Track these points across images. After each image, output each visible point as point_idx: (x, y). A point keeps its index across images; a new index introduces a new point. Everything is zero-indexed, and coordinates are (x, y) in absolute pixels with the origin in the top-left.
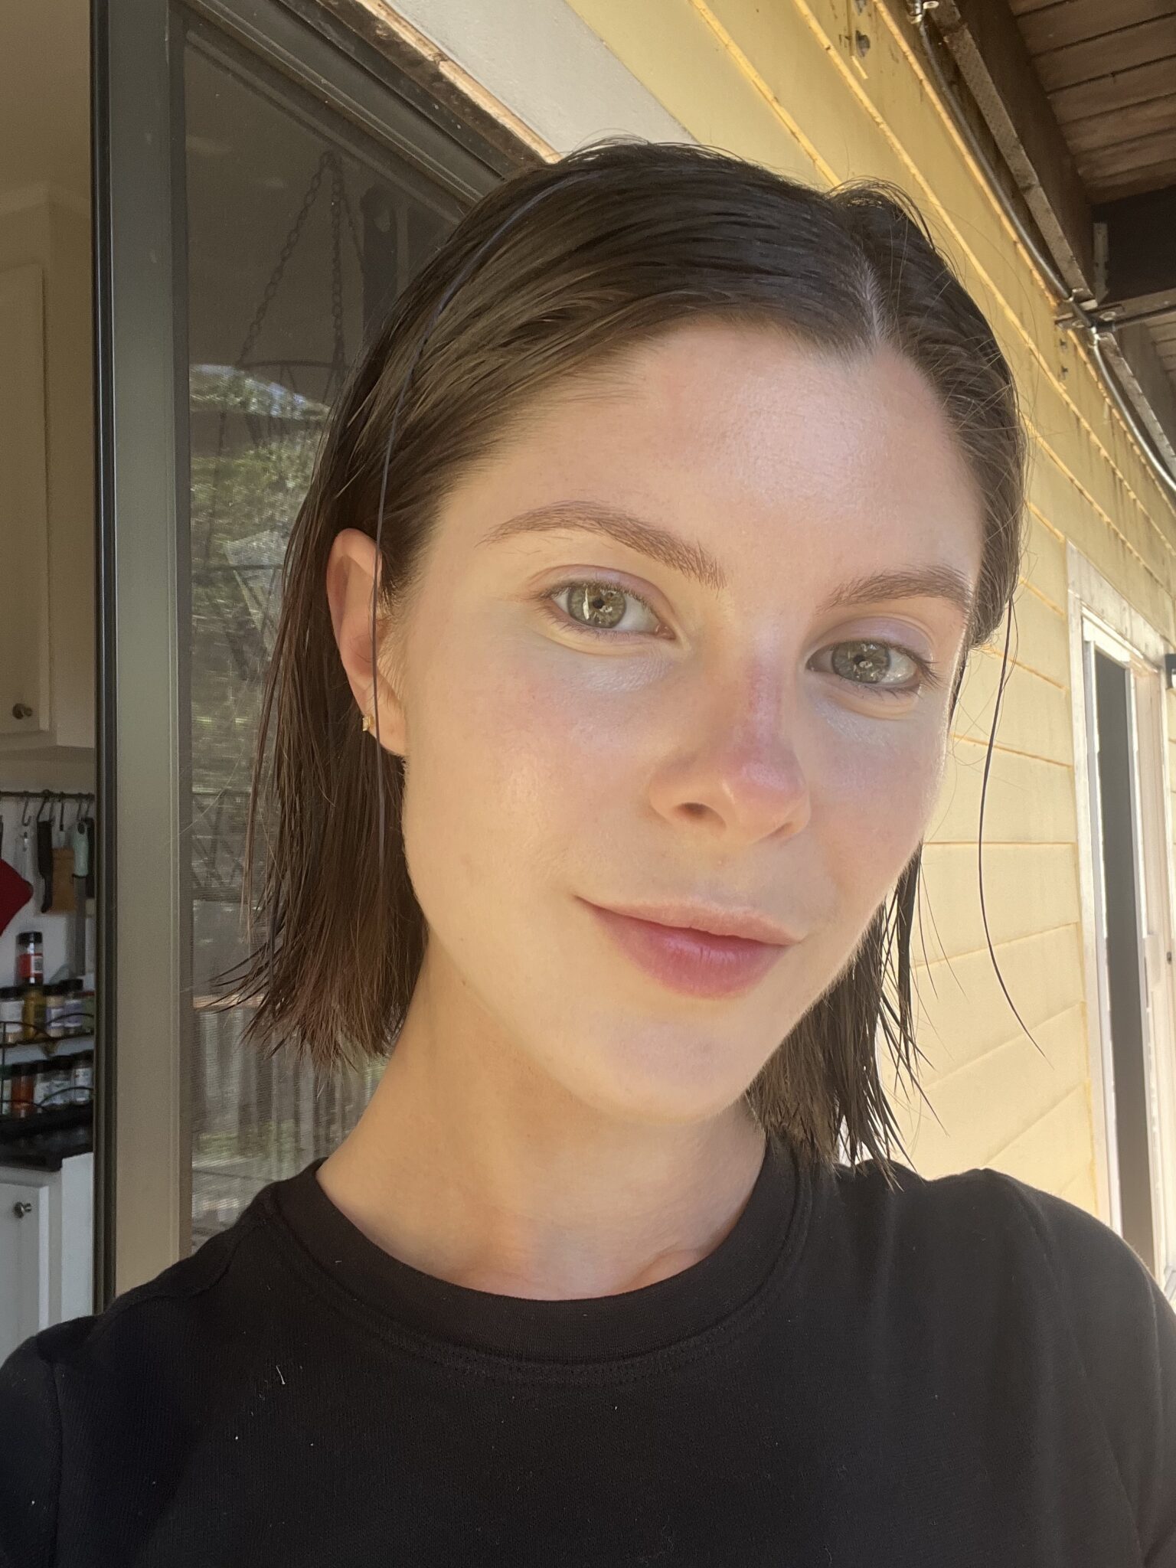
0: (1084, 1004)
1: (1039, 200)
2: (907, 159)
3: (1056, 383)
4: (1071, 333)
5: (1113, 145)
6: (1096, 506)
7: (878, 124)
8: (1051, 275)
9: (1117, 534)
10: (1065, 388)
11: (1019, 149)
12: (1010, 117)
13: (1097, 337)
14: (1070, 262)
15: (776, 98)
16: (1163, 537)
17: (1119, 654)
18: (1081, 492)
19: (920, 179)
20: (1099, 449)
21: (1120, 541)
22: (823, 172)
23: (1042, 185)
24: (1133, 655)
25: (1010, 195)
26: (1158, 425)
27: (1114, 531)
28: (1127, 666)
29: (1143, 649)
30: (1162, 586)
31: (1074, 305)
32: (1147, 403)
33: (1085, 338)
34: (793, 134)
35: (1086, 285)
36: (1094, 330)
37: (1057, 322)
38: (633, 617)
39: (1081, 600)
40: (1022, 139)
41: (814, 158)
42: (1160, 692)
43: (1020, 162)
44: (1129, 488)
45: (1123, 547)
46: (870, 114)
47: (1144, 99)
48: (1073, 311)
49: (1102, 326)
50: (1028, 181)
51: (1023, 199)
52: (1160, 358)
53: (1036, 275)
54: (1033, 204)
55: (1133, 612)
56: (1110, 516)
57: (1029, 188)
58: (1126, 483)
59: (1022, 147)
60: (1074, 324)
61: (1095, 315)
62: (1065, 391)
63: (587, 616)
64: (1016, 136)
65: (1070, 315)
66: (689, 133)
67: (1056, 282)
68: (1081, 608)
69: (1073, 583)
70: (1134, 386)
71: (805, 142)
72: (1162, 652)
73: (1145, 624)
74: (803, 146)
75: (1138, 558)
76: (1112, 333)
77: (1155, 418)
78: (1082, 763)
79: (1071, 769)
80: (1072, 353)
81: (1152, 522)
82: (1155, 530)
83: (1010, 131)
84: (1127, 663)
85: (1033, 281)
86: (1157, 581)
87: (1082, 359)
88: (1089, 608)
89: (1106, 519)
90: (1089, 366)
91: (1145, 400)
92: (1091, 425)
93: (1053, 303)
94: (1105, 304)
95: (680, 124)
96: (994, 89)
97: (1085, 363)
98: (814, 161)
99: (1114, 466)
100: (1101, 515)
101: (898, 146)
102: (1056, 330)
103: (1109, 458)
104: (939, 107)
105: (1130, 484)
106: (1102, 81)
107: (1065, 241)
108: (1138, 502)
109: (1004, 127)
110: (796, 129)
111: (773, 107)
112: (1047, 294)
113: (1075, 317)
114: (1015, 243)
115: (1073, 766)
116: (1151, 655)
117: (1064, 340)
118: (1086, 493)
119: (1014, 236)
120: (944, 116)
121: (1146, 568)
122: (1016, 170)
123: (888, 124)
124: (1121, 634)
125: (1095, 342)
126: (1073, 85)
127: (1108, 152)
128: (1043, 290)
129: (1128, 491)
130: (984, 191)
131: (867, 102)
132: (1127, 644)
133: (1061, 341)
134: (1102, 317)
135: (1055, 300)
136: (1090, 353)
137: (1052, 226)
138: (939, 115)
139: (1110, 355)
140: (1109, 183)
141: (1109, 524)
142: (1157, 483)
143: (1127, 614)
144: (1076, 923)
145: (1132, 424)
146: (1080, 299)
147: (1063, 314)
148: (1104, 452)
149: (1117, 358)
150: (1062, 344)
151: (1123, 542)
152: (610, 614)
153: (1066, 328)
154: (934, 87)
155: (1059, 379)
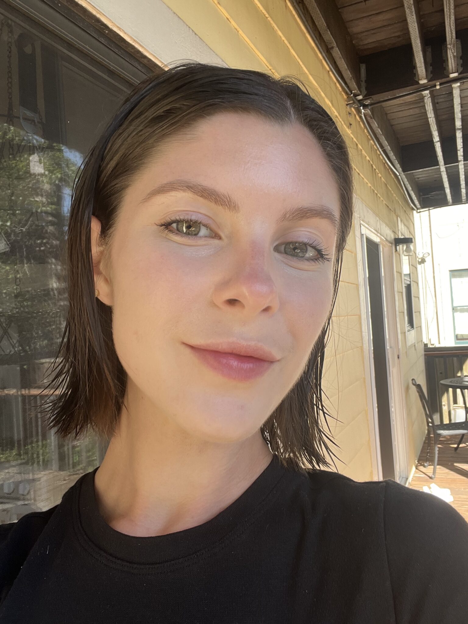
0: (364, 379)
1: (337, 53)
2: (280, 33)
3: (347, 129)
4: (353, 109)
5: (366, 31)
6: (365, 180)
7: (267, 18)
8: (343, 84)
9: (374, 191)
10: (351, 132)
11: (327, 31)
12: (323, 17)
13: (363, 111)
14: (351, 80)
15: (218, 3)
16: (392, 192)
17: (376, 239)
18: (359, 174)
19: (286, 42)
20: (366, 157)
21: (375, 194)
22: (242, 37)
23: (338, 46)
24: (381, 239)
25: (326, 51)
26: (389, 147)
27: (373, 190)
28: (379, 243)
29: (385, 236)
30: (392, 211)
31: (353, 98)
32: (384, 138)
33: (359, 112)
34: (228, 19)
35: (357, 89)
36: (362, 108)
37: (347, 105)
38: (203, 231)
39: (360, 218)
40: (329, 27)
41: (238, 30)
42: (392, 253)
43: (328, 36)
44: (378, 172)
45: (377, 197)
46: (263, 13)
47: (378, 12)
48: (353, 100)
49: (365, 106)
50: (332, 45)
51: (330, 52)
52: (389, 120)
53: (338, 85)
54: (334, 54)
55: (381, 222)
56: (371, 184)
57: (332, 48)
58: (377, 170)
59: (328, 30)
60: (354, 106)
61: (361, 102)
62: (351, 133)
63: (185, 231)
64: (326, 25)
65: (351, 102)
66: (176, 15)
67: (346, 88)
68: (360, 221)
69: (357, 211)
70: (379, 131)
71: (233, 23)
72: (393, 237)
73: (386, 226)
74: (232, 25)
75: (382, 200)
76: (369, 109)
77: (387, 144)
78: (362, 283)
79: (357, 286)
80: (353, 116)
81: (388, 185)
82: (389, 189)
83: (323, 23)
84: (379, 242)
85: (337, 88)
86: (390, 209)
87: (357, 120)
88: (363, 221)
89: (369, 185)
90: (361, 123)
91: (383, 137)
92: (362, 147)
93: (345, 97)
94: (366, 97)
95: (172, 10)
96: (316, 5)
97: (359, 122)
98: (238, 32)
99: (372, 163)
100: (367, 183)
101: (276, 27)
102: (347, 108)
103: (370, 160)
104: (294, 12)
105: (379, 171)
106: (360, 4)
107: (348, 71)
108: (382, 178)
109: (321, 22)
110: (229, 17)
111: (217, 6)
112: (343, 93)
113: (354, 103)
114: (329, 71)
115: (358, 285)
116: (389, 239)
117: (350, 112)
118: (361, 174)
119: (328, 69)
120: (296, 16)
121: (386, 205)
122: (326, 40)
123: (271, 18)
124: (376, 231)
125: (363, 113)
126: (349, 6)
127: (364, 34)
128: (341, 92)
129: (378, 174)
130: (315, 49)
131: (261, 8)
132: (379, 235)
133: (349, 112)
134: (364, 103)
135: (346, 96)
136: (361, 117)
137: (343, 64)
138: (294, 16)
139: (369, 118)
140: (366, 47)
141: (370, 187)
142: (389, 170)
143: (379, 223)
144: (361, 347)
145: (378, 146)
146: (356, 95)
147: (349, 101)
148: (368, 158)
149: (371, 120)
150: (350, 114)
151: (377, 194)
152: (194, 231)
153: (351, 107)
154: (291, 3)
155: (348, 128)
